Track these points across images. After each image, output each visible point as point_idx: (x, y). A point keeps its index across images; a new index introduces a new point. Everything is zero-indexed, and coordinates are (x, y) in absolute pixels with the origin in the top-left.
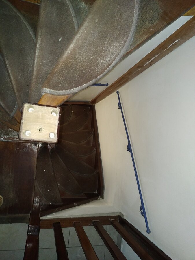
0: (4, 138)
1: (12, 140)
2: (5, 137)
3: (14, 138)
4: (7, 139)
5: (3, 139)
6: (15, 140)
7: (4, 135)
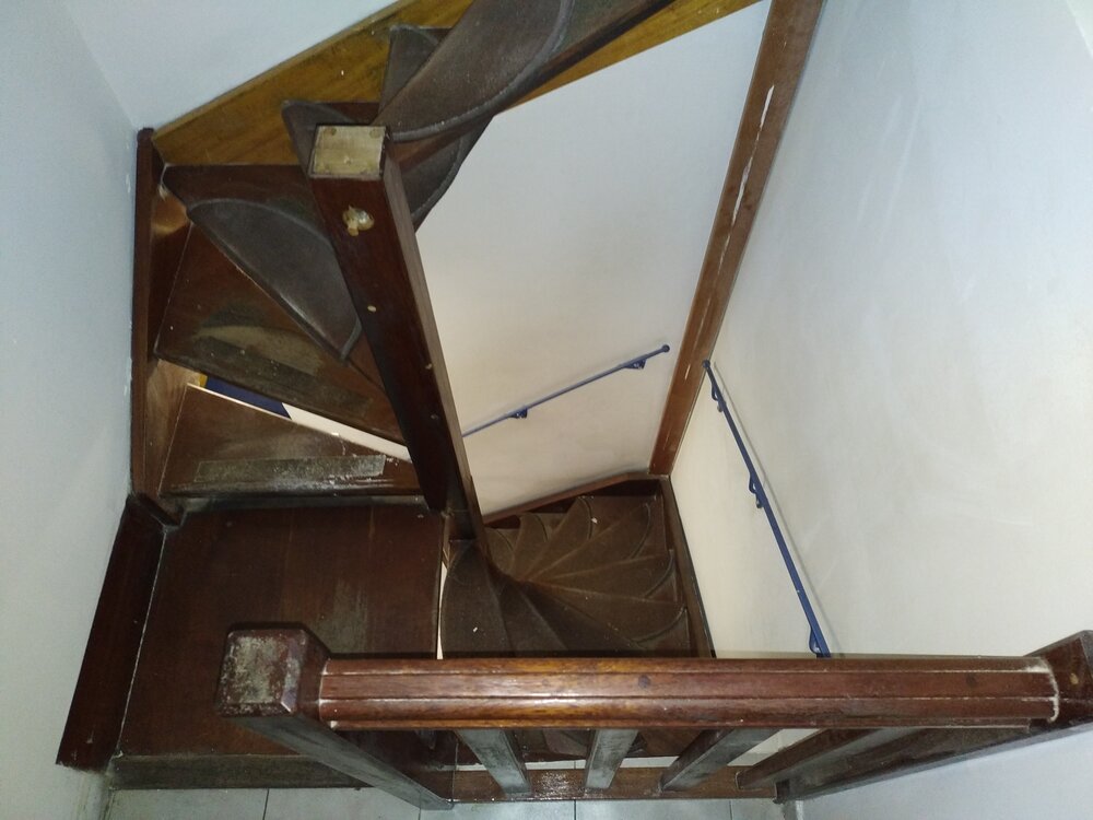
0: (339, 482)
1: (357, 484)
2: (339, 479)
3: (365, 478)
4: (346, 483)
5: (336, 483)
6: (367, 484)
7: (336, 472)
